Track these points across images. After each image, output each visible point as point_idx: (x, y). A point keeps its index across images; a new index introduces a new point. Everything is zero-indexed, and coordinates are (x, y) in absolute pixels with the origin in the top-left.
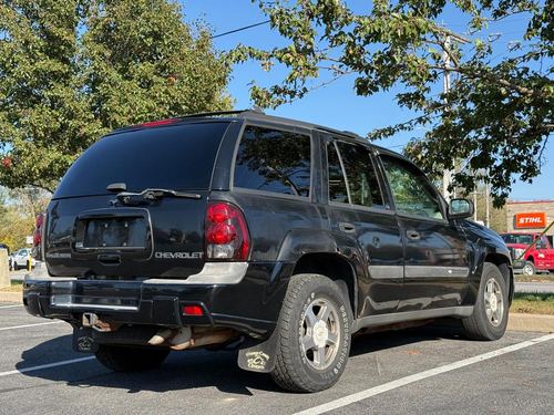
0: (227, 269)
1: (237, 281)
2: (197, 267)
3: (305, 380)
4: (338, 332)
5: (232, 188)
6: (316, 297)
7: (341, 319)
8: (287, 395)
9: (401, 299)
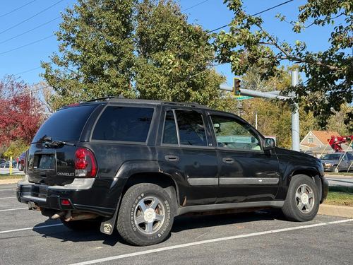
0: (83, 181)
1: (88, 188)
2: (70, 180)
3: (136, 239)
4: (164, 214)
5: (90, 140)
6: (145, 196)
7: (166, 207)
8: (132, 247)
9: (218, 197)
